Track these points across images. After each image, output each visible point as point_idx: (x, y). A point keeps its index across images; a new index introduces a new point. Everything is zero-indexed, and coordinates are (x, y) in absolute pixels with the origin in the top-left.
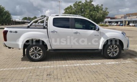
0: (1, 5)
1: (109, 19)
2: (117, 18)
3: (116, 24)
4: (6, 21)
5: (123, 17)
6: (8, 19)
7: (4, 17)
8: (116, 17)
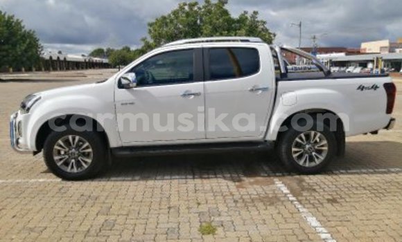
0: (13, 16)
1: (342, 54)
2: (367, 52)
3: (358, 70)
4: (25, 59)
5: (386, 47)
6: (30, 53)
7: (18, 50)
8: (365, 49)
